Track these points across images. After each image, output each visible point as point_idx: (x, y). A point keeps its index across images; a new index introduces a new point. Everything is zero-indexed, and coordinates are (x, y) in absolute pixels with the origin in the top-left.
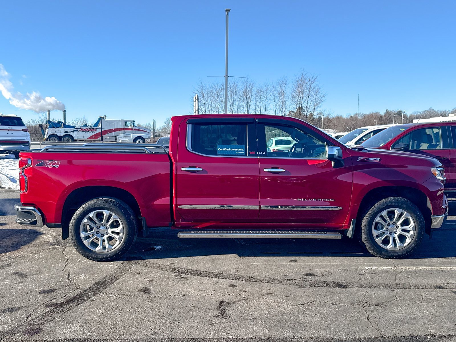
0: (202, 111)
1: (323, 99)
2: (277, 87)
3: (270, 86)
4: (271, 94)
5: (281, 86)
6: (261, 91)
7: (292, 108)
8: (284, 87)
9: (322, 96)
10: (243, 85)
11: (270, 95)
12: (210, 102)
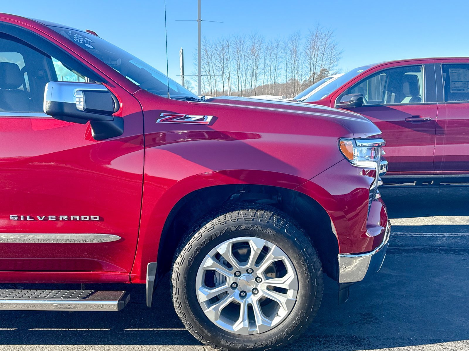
0: (206, 71)
1: (339, 56)
2: (288, 43)
3: (281, 42)
4: (282, 51)
5: (293, 42)
6: (271, 48)
7: (305, 66)
8: (296, 43)
9: (338, 53)
10: (251, 41)
11: (280, 52)
12: (214, 60)
